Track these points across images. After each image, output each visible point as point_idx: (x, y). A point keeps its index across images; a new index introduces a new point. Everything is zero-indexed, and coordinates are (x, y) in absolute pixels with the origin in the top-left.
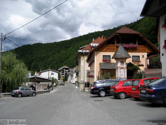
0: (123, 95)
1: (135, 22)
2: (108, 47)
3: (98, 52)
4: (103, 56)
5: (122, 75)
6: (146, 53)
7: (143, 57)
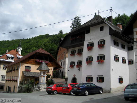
0: (56, 92)
1: (30, 38)
2: (30, 61)
3: (23, 64)
4: (26, 66)
5: (44, 81)
6: (53, 67)
7: (51, 69)
